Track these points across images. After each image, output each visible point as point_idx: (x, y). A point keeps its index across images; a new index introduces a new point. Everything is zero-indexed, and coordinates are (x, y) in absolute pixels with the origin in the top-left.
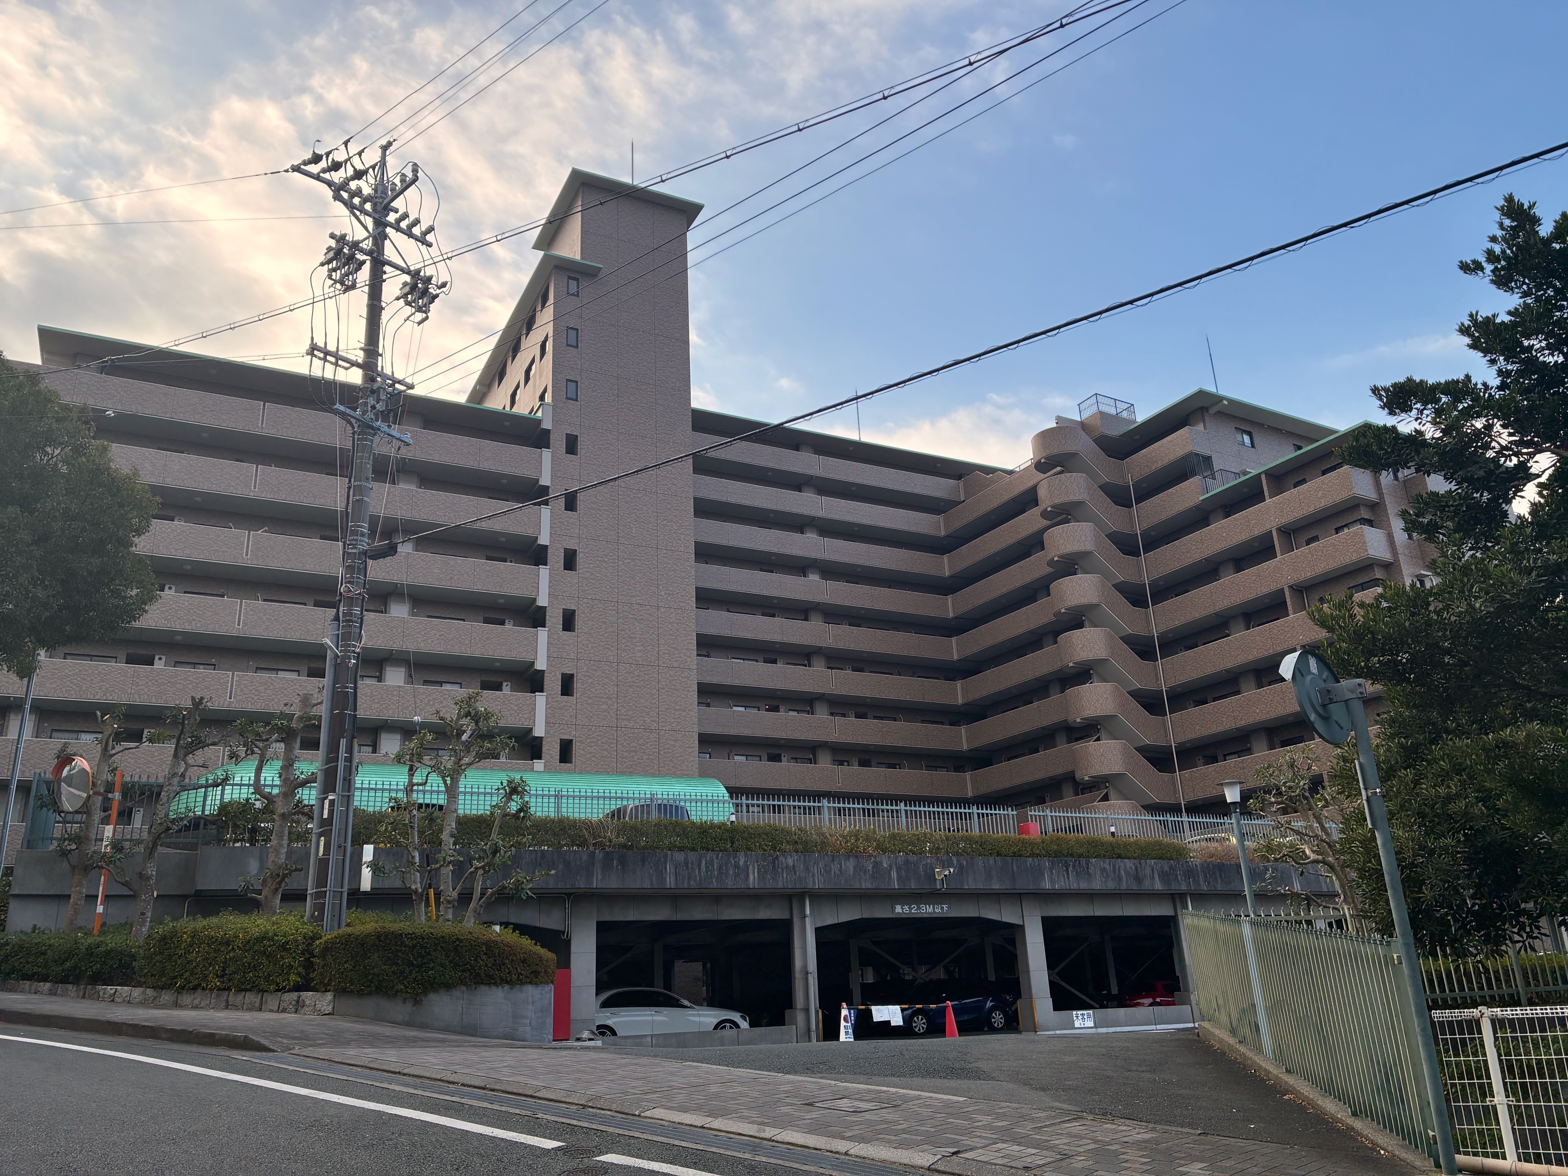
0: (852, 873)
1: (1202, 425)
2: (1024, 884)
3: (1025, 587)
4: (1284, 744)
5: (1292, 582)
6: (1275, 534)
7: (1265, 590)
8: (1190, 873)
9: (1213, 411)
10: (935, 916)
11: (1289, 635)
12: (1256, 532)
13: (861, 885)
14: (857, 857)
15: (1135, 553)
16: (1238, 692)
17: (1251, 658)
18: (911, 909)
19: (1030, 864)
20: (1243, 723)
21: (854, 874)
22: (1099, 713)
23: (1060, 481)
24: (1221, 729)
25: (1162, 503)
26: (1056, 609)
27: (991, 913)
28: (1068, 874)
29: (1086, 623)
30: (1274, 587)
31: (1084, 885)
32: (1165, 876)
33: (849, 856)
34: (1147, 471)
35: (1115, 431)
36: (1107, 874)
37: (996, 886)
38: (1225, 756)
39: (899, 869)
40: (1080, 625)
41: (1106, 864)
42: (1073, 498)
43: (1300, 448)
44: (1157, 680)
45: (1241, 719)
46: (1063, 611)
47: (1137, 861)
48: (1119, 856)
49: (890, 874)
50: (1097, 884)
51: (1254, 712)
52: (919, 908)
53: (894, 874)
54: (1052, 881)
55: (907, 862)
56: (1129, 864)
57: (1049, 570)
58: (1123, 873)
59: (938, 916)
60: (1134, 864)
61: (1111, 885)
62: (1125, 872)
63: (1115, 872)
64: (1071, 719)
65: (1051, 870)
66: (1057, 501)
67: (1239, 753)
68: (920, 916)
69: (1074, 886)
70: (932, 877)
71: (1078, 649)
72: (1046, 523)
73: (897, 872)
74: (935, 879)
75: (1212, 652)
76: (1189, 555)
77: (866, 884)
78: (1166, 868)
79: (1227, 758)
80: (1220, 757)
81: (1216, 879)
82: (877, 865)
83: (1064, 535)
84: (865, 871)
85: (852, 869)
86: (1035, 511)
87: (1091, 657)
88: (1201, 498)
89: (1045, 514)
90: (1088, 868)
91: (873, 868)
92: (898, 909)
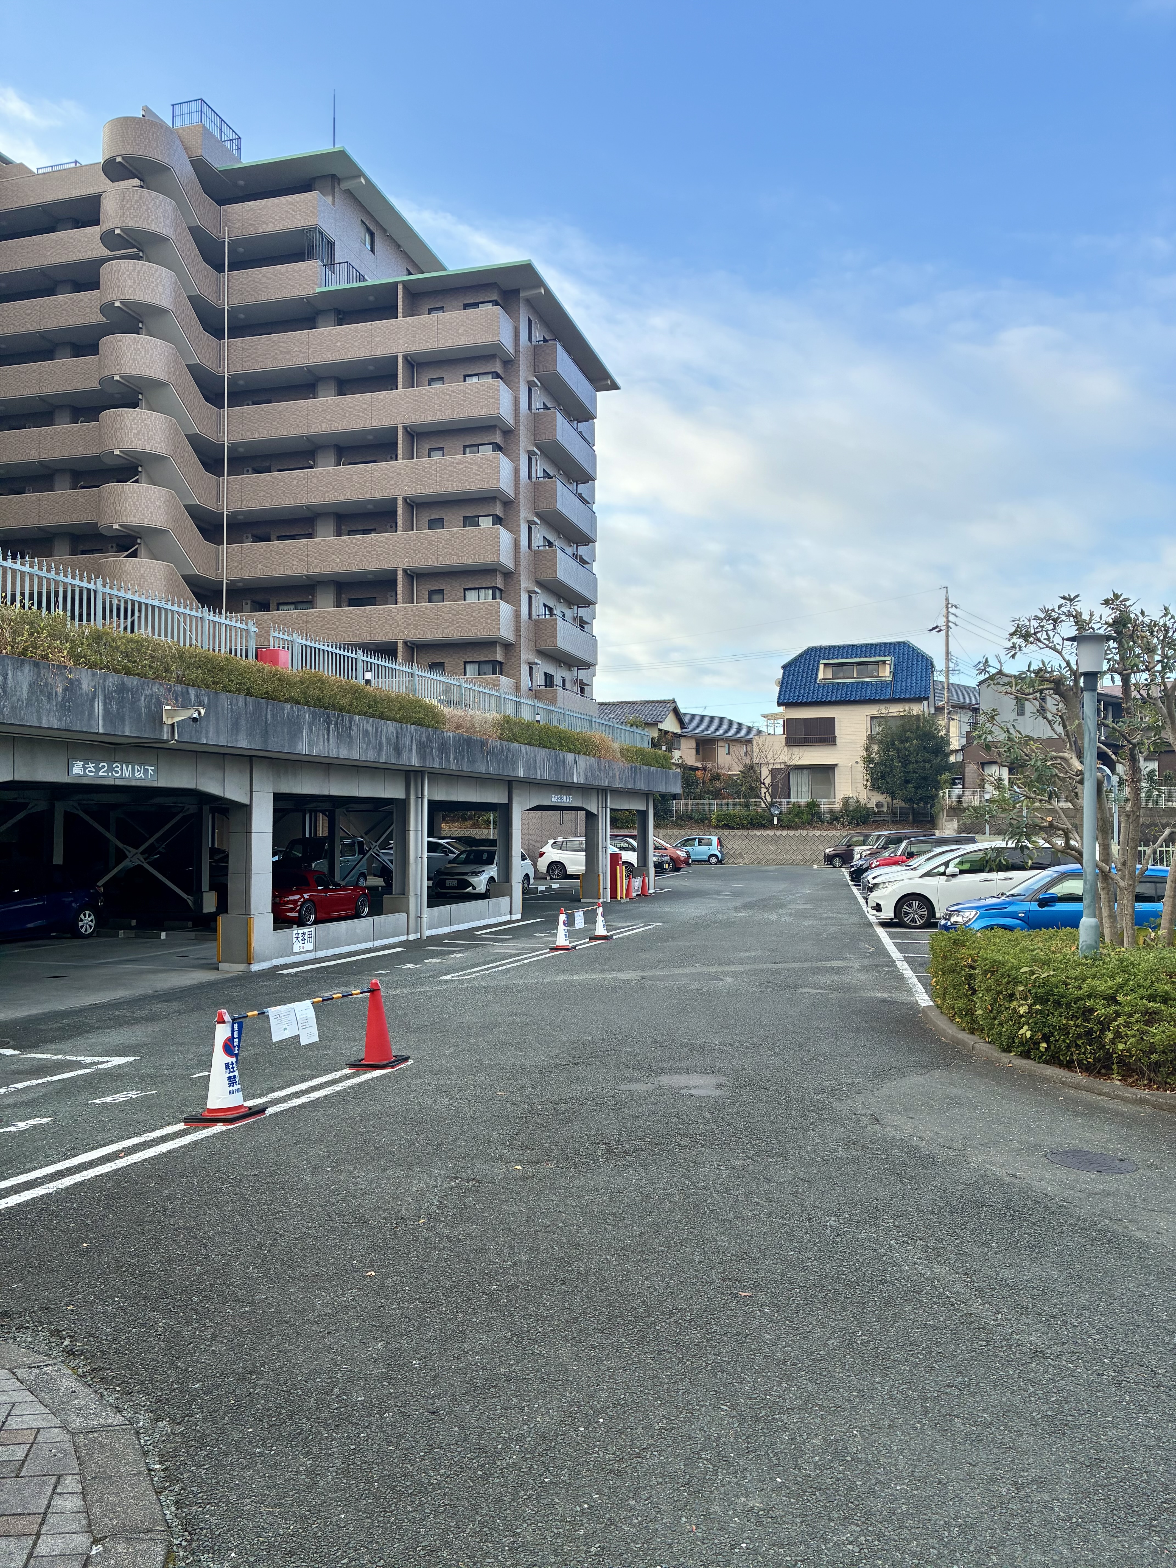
0: (25, 696)
1: (330, 198)
2: (277, 744)
3: (42, 335)
4: (352, 603)
5: (408, 422)
6: (400, 360)
7: (375, 423)
8: (443, 748)
9: (345, 185)
10: (133, 783)
11: (392, 482)
12: (378, 353)
13: (39, 719)
14: (36, 665)
15: (218, 333)
16: (310, 536)
17: (342, 498)
18: (98, 769)
19: (288, 714)
20: (317, 571)
21: (29, 700)
22: (146, 522)
23: (141, 197)
24: (289, 573)
25: (264, 280)
26: (106, 373)
27: (211, 786)
28: (328, 734)
29: (143, 404)
30: (386, 422)
31: (344, 753)
32: (423, 748)
33: (23, 662)
34: (250, 231)
35: (220, 164)
36: (369, 739)
37: (243, 743)
38: (279, 604)
39: (107, 699)
40: (134, 404)
41: (368, 725)
42: (153, 227)
43: (410, 274)
44: (218, 499)
45: (316, 567)
46: (117, 378)
47: (399, 725)
48: (381, 717)
49: (92, 706)
50: (357, 753)
51: (333, 561)
52: (111, 769)
53: (99, 707)
54: (310, 744)
55: (122, 688)
56: (390, 728)
57: (100, 318)
58: (384, 739)
59: (138, 784)
60: (396, 728)
61: (371, 756)
62: (387, 739)
63: (376, 737)
64: (103, 523)
65: (311, 725)
66: (131, 224)
67: (296, 605)
68: (111, 782)
69: (333, 753)
70: (156, 719)
71: (131, 435)
72: (106, 252)
73: (105, 704)
74: (162, 723)
75: (295, 482)
76: (288, 357)
77: (51, 720)
78: (424, 739)
79: (281, 607)
80: (273, 605)
81: (463, 757)
82: (72, 687)
83: (135, 274)
84: (50, 694)
85: (25, 687)
86: (94, 232)
87: (148, 448)
88: (319, 290)
89: (108, 238)
90: (350, 728)
91: (65, 689)
92: (78, 768)
